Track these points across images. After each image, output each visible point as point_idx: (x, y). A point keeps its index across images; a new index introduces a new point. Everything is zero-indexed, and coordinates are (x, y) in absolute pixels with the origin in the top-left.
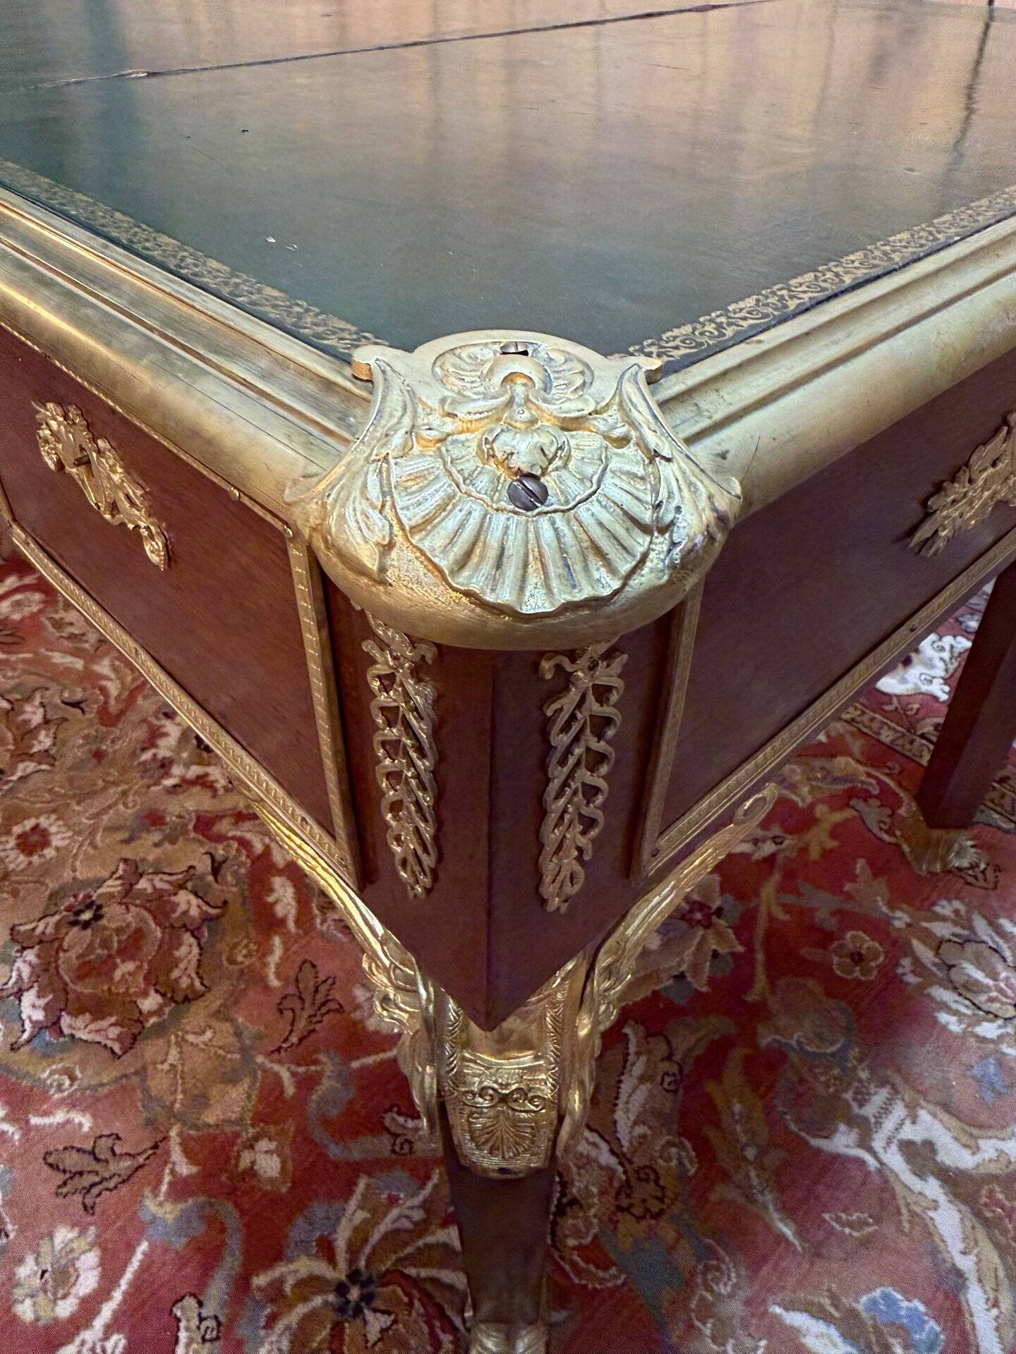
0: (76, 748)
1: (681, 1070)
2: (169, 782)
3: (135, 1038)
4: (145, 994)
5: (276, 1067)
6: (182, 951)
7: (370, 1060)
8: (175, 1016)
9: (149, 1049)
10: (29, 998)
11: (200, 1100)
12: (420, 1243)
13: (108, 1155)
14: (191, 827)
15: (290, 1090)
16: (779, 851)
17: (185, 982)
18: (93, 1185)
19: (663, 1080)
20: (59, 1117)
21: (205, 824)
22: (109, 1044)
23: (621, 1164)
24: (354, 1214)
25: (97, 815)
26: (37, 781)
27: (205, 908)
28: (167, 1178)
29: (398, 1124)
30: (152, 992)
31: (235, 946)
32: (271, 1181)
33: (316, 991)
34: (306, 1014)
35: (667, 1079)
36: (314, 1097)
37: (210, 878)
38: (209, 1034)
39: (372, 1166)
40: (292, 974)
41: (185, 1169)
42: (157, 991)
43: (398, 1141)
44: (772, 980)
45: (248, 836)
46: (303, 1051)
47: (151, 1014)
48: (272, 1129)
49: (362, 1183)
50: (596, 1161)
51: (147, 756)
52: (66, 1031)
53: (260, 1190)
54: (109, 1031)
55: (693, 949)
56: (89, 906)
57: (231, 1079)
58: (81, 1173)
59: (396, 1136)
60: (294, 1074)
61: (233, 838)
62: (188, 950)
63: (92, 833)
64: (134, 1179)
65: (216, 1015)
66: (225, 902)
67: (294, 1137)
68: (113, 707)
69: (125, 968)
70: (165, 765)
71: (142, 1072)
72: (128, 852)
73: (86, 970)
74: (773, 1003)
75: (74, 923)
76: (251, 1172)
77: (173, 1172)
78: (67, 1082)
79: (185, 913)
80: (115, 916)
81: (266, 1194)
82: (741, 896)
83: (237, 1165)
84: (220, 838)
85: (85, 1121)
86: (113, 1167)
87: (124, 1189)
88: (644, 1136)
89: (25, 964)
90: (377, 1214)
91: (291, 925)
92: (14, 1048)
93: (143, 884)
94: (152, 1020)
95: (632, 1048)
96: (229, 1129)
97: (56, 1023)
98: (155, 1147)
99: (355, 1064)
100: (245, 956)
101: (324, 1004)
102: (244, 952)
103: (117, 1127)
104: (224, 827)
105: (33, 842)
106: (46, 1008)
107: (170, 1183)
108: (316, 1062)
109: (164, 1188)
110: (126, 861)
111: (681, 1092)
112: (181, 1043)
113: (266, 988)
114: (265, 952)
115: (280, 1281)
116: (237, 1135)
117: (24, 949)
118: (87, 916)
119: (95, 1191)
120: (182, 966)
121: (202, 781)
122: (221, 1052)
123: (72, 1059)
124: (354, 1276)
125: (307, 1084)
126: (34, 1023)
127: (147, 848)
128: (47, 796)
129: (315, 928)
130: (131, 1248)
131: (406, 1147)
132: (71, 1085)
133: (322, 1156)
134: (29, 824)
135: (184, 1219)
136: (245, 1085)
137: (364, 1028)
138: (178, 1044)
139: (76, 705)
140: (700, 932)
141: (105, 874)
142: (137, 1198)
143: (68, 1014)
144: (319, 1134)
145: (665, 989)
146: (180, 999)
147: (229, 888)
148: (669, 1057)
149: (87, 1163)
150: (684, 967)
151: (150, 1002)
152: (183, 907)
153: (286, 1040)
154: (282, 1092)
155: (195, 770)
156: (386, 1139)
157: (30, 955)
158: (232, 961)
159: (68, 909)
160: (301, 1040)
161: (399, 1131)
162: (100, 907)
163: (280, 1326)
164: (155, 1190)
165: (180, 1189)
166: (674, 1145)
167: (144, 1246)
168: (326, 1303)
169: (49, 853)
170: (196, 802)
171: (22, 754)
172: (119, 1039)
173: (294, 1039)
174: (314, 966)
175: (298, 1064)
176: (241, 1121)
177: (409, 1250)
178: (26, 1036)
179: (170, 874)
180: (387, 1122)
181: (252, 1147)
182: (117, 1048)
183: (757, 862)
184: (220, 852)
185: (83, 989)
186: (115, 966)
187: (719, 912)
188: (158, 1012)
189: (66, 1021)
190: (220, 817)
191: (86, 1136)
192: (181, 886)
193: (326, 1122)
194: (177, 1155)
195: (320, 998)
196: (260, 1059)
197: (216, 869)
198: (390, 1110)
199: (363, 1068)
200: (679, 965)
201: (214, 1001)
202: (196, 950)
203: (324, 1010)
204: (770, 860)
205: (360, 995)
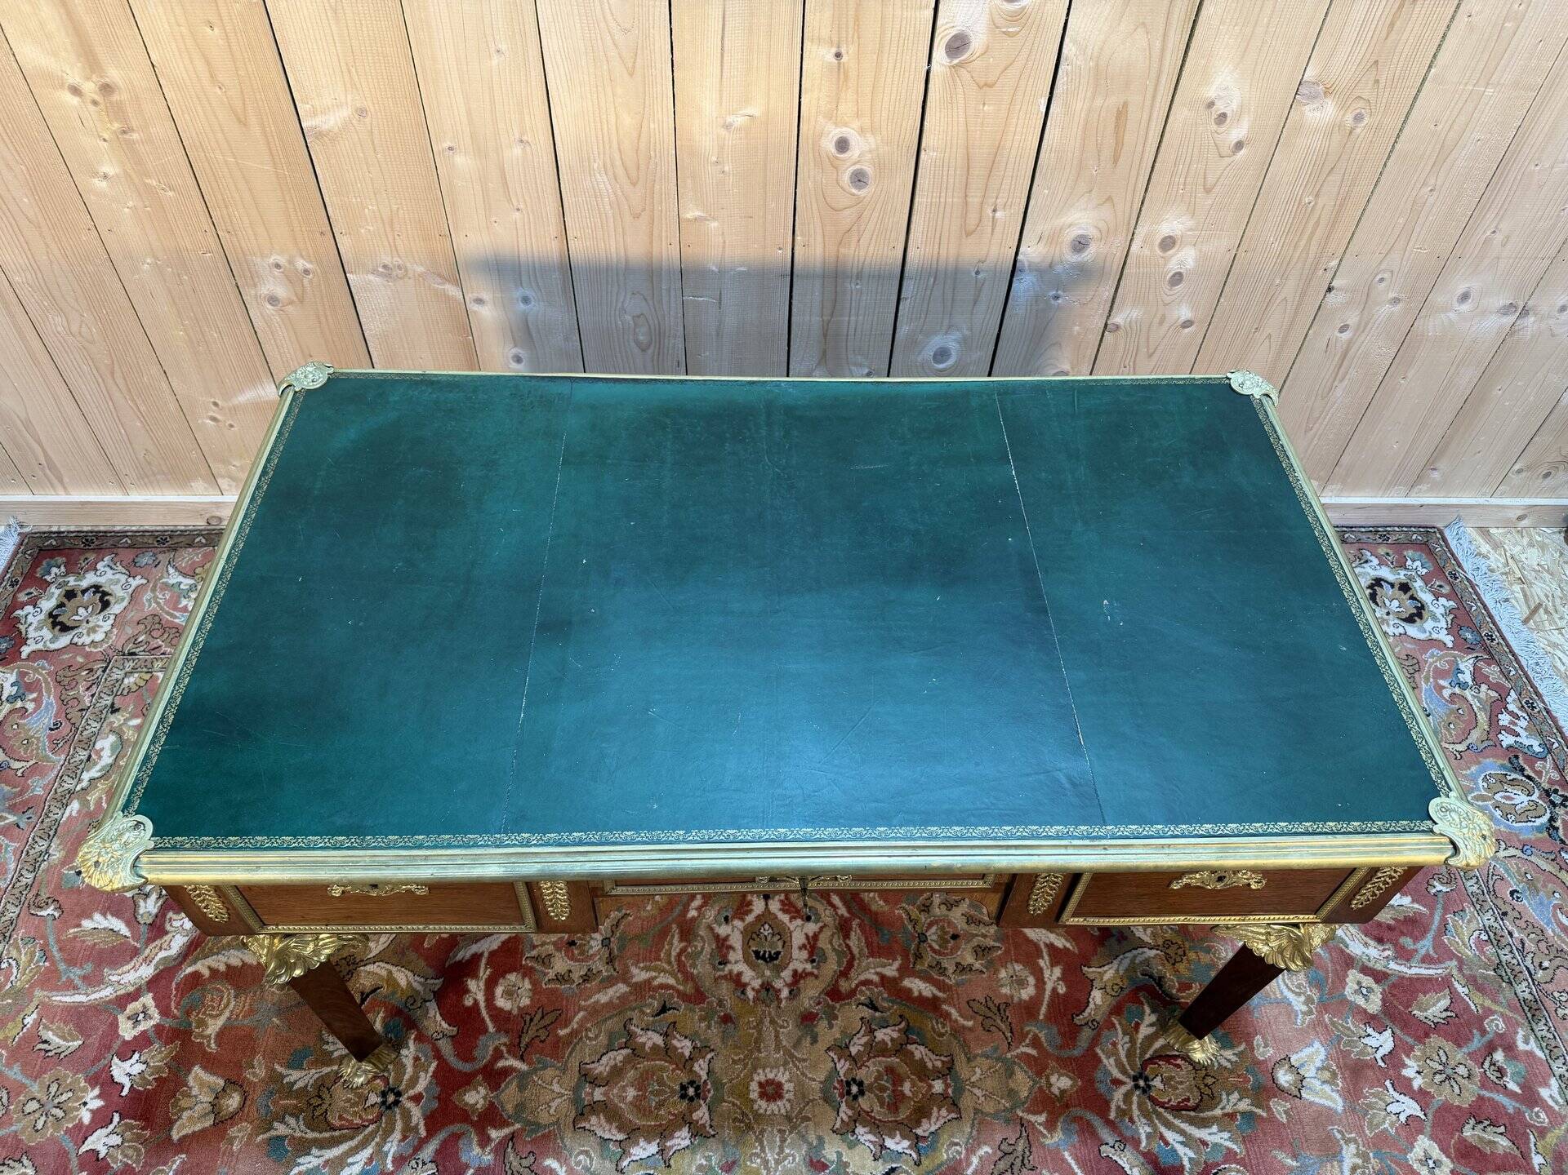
3: (954, 1104)
4: (930, 1087)
5: (1019, 1051)
6: (918, 1056)
7: (1044, 1011)
8: (956, 1079)
9: (966, 1102)
10: (890, 1143)
11: (1012, 1093)
13: (1013, 1147)
15: (1033, 1052)
17: (939, 1064)
18: (1023, 1161)
20: (975, 1160)
21: (835, 994)
22: (949, 1117)
24: (1109, 1063)
25: (779, 1047)
27: (896, 1028)
28: (1041, 1128)
29: (1082, 1019)
30: (933, 1083)
31: (933, 1028)
32: (1073, 1086)
33: (989, 1008)
34: (999, 1022)
36: (1045, 1045)
37: (878, 1014)
38: (977, 1069)
39: (1094, 1042)
40: (971, 1013)
41: (1042, 1118)
42: (933, 1080)
43: (1090, 1024)
45: (861, 978)
46: (1017, 1037)
47: (946, 1090)
48: (1049, 1071)
49: (1099, 1051)
50: (1149, 957)
51: (750, 994)
52: (926, 1134)
53: (1073, 1093)
54: (942, 1114)
56: (849, 1085)
57: (1010, 1074)
58: (1013, 1164)
59: (1086, 1024)
60: (1027, 1045)
61: (857, 987)
62: (919, 1052)
63: (792, 1056)
64: (1032, 1142)
65: (969, 1060)
66: (901, 1016)
67: (1058, 1064)
69: (907, 1088)
70: (768, 988)
71: (977, 1111)
72: (823, 1045)
73: (892, 1107)
75: (855, 1098)
76: (1063, 1092)
77: (1040, 1124)
78: (958, 1148)
79: (892, 1040)
80: (867, 1075)
81: (1077, 1092)
83: (1056, 1096)
84: (852, 994)
85: (986, 1149)
86: (1020, 1149)
87: (1033, 1149)
89: (865, 1136)
90: (1116, 1054)
91: (940, 994)
92: (918, 1164)
93: (854, 1050)
94: (950, 1091)
96: (1035, 1089)
97: (917, 1137)
98: (1022, 1125)
99: (1041, 1017)
100: (944, 1027)
101: (999, 1010)
102: (941, 1026)
103: (999, 1137)
104: (845, 985)
106: (904, 1137)
107: (1045, 1128)
108: (1028, 1033)
109: (1045, 1132)
110: (829, 1050)
112: (973, 1085)
113: (971, 1029)
114: (948, 1015)
115: (1118, 1108)
116: (1040, 1088)
117: (853, 1132)
118: (855, 1089)
119: (1026, 1161)
120: (927, 1060)
121: (799, 976)
122: (992, 1069)
123: (944, 1138)
124: (1135, 1079)
125: (1036, 1043)
126: (910, 1147)
127: (828, 1033)
129: (951, 986)
130: (1064, 1160)
131: (1095, 1024)
132: (961, 1146)
135: (1065, 1131)
136: (1018, 1070)
137: (1025, 1002)
138: (973, 1087)
141: (832, 1066)
142: (1043, 1146)
143: (916, 1128)
146: (948, 1071)
147: (891, 1008)
149: (1009, 1159)
151: (938, 1086)
152: (887, 1039)
153: (1007, 1038)
154: (1034, 1056)
155: (786, 975)
156: (1087, 1029)
157: (861, 1130)
158: (942, 1035)
159: (842, 1097)
160: (1011, 1032)
161: (1085, 1021)
162: (854, 1080)
164: (1044, 1136)
165: (1051, 1125)
167: (1066, 1154)
168: (1138, 1096)
169: (788, 1087)
170: (813, 989)
172: (949, 1112)
173: (1008, 1034)
174: (974, 1000)
175: (1024, 1042)
176: (1035, 1083)
177: (1138, 1051)
178: (915, 1155)
180: (1078, 1023)
181: (1051, 1085)
182: (953, 1115)
185: (904, 1114)
186: (903, 1094)
188: (947, 1086)
189: (919, 1132)
190: (835, 984)
191: (994, 1153)
193: (1061, 1047)
194: (1032, 1118)
195: (995, 1009)
196: (1009, 1055)
197: (874, 1008)
198: (1073, 1018)
201: (961, 1058)
202: (922, 1048)
203: (1002, 1011)
205: (1005, 991)
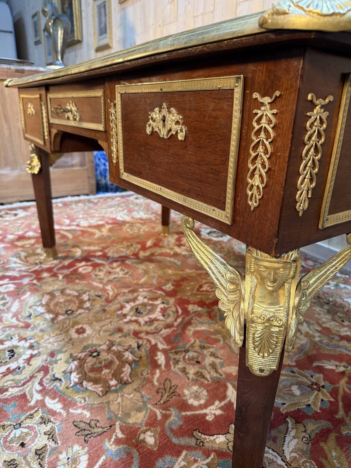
0: (98, 307)
1: (310, 437)
2: (126, 320)
3: (107, 392)
4: (112, 380)
5: (155, 409)
6: (125, 369)
7: (189, 413)
8: (121, 389)
9: (111, 396)
10: (74, 375)
11: (128, 415)
13: (95, 426)
14: (131, 333)
15: (159, 417)
16: (346, 370)
17: (125, 378)
18: (88, 434)
19: (303, 439)
20: (79, 411)
21: (136, 334)
22: (98, 392)
23: (286, 465)
24: (181, 461)
25: (102, 326)
26: (84, 315)
27: (134, 357)
28: (114, 437)
29: (198, 436)
30: (114, 379)
31: (143, 371)
32: (151, 445)
33: (171, 388)
34: (166, 395)
35: (304, 439)
36: (168, 421)
37: (136, 349)
38: (132, 395)
39: (189, 448)
40: (162, 382)
41: (120, 435)
42: (115, 379)
43: (199, 441)
44: (346, 412)
45: (150, 339)
46: (165, 407)
47: (113, 386)
48: (152, 429)
49: (184, 453)
50: (276, 462)
51: (119, 312)
52: (85, 386)
53: (146, 447)
54: (99, 389)
55: (313, 397)
56: (96, 351)
57: (139, 410)
58: (85, 430)
59: (197, 439)
60: (161, 413)
61: (145, 339)
62: (127, 369)
63: (100, 331)
64: (102, 435)
65: (135, 390)
66: (141, 357)
67: (160, 433)
68: (110, 298)
69: (105, 371)
70: (125, 316)
71: (108, 403)
72: (111, 338)
73: (92, 370)
74: (347, 420)
75: (91, 356)
76: (144, 441)
77: (116, 436)
78: (83, 401)
79: (127, 358)
80: (104, 356)
81: (148, 449)
82: (332, 383)
83: (139, 438)
84: (141, 338)
85: (87, 414)
86: (96, 430)
87: (99, 438)
88: (296, 457)
89: (74, 365)
90: (189, 464)
91: (163, 367)
92: (67, 388)
93: (114, 348)
94: (113, 388)
95: (290, 426)
96: (137, 426)
97: (81, 383)
98: (111, 426)
99: (184, 414)
100: (147, 374)
101: (173, 393)
102: (146, 372)
103: (98, 418)
104: (142, 335)
105: (81, 331)
106: (79, 378)
107: (115, 439)
108: (169, 410)
109: (113, 440)
110: (109, 341)
111: (310, 444)
112: (122, 396)
113: (153, 385)
114: (153, 374)
116: (140, 428)
117: (74, 360)
118: (95, 354)
119: (89, 436)
120: (125, 373)
121: (136, 321)
122: (136, 401)
123: (86, 395)
125: (166, 417)
126: (75, 382)
127: (117, 338)
128: (86, 319)
129: (171, 369)
130: (99, 457)
131: (201, 444)
132: (84, 402)
133: (170, 441)
134: (80, 326)
135: (118, 452)
136: (144, 412)
137: (187, 402)
138: (121, 396)
139: (99, 296)
140: (316, 392)
141: (102, 343)
142: (102, 441)
143: (86, 381)
144: (168, 433)
145: (303, 408)
146: (123, 383)
147: (143, 352)
148: (305, 431)
149: (87, 427)
150: (310, 403)
151: (113, 382)
152: (126, 356)
153: (159, 402)
154: (156, 417)
155: (134, 318)
156: (194, 440)
157: (76, 363)
158: (142, 375)
159: (90, 351)
160: (164, 403)
161: (199, 438)
162: (99, 353)
164: (109, 440)
165: (118, 441)
166: (308, 462)
167: (103, 458)
169: (85, 335)
170: (133, 327)
171: (80, 307)
172: (102, 391)
173: (162, 402)
174: (170, 381)
175: (163, 410)
176: (141, 424)
178: (71, 385)
179: (123, 346)
180: (194, 434)
181: (144, 433)
182: (101, 394)
183: (338, 373)
184: (140, 342)
185: (92, 375)
186: (102, 370)
187: (323, 387)
188: (116, 386)
189: (85, 383)
190: (141, 332)
191: (88, 419)
192: (127, 350)
193: (172, 430)
194: (118, 431)
195: (172, 391)
196: (149, 406)
197: (139, 347)
198: (196, 430)
199: (186, 415)
200: (308, 401)
201: (135, 385)
202: (130, 370)
203: (173, 395)
204: (343, 373)
205: (186, 392)
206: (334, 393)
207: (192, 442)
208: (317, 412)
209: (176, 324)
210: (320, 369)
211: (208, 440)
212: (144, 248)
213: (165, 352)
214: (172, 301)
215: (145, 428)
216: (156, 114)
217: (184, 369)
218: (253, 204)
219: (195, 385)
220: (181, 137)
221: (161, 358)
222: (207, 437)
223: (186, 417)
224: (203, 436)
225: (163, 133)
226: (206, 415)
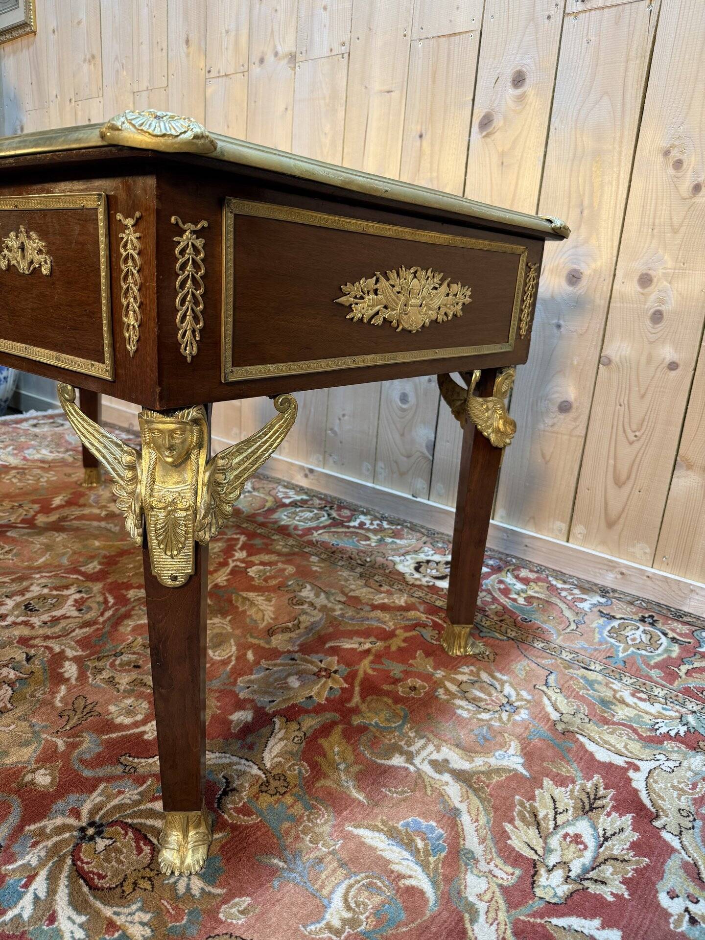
1: (305, 735)
2: (4, 623)
5: (54, 739)
6: (1, 692)
7: (114, 735)
11: (4, 754)
12: (136, 809)
14: (15, 642)
15: (62, 748)
16: (373, 647)
19: (294, 739)
21: (24, 641)
23: (264, 773)
24: (96, 797)
27: (18, 674)
29: (129, 761)
31: (36, 690)
32: (44, 786)
33: (85, 707)
34: (76, 717)
35: (296, 739)
36: (77, 751)
37: (25, 663)
38: (13, 727)
39: (109, 779)
40: (70, 701)
43: (128, 768)
44: (363, 698)
45: (51, 645)
48: (48, 765)
49: (102, 786)
50: (249, 772)
53: (36, 790)
55: (319, 686)
57: (25, 744)
59: (126, 765)
60: (65, 742)
61: (42, 646)
62: (5, 693)
65: (19, 718)
66: (32, 673)
67: (61, 768)
74: (363, 707)
76: (31, 782)
81: (40, 792)
82: (348, 665)
83: (23, 779)
84: (33, 646)
88: (280, 762)
90: (109, 798)
91: (73, 681)
95: (277, 726)
96: (20, 766)
99: (105, 737)
100: (42, 694)
101: (89, 713)
102: (41, 692)
104: (37, 642)
108: (79, 737)
111: (304, 743)
113: (53, 707)
114: (53, 693)
115: (45, 827)
116: (25, 768)
121: (25, 623)
122: (20, 734)
124: (92, 824)
125: (72, 746)
129: (88, 682)
131: (132, 770)
133: (78, 775)
136: (34, 746)
137: (113, 722)
140: (324, 679)
144: (76, 766)
145: (300, 703)
147: (36, 666)
148: (299, 729)
150: (312, 694)
152: (5, 674)
153: (62, 728)
154: (57, 749)
155: (21, 619)
156: (120, 768)
158: (32, 696)
160: (71, 728)
161: (128, 764)
163: (41, 846)
166: (297, 765)
168: (72, 836)
170: (19, 632)
173: (68, 728)
174: (85, 698)
175: (69, 737)
176: (27, 762)
177: (128, 812)
180: (122, 760)
181: (34, 772)
183: (360, 651)
184: (32, 652)
187: (336, 672)
190: (34, 638)
192: (5, 666)
193: (82, 762)
195: (87, 710)
196: (44, 736)
197: (29, 659)
198: (125, 755)
199: (110, 738)
200: (309, 693)
201: (19, 712)
202: (10, 692)
203: (89, 715)
204: (368, 651)
205: (112, 708)
206: (350, 678)
207: (118, 770)
208: (322, 704)
209: (101, 619)
210: (334, 651)
211: (144, 764)
212: (46, 509)
213: (76, 660)
214: (97, 587)
215: (34, 766)
216: (12, 241)
217: (111, 679)
218: (131, 348)
219: (129, 697)
220: (45, 270)
221: (70, 670)
222: (143, 760)
223: (108, 741)
224: (136, 760)
225: (23, 267)
226: (144, 733)
